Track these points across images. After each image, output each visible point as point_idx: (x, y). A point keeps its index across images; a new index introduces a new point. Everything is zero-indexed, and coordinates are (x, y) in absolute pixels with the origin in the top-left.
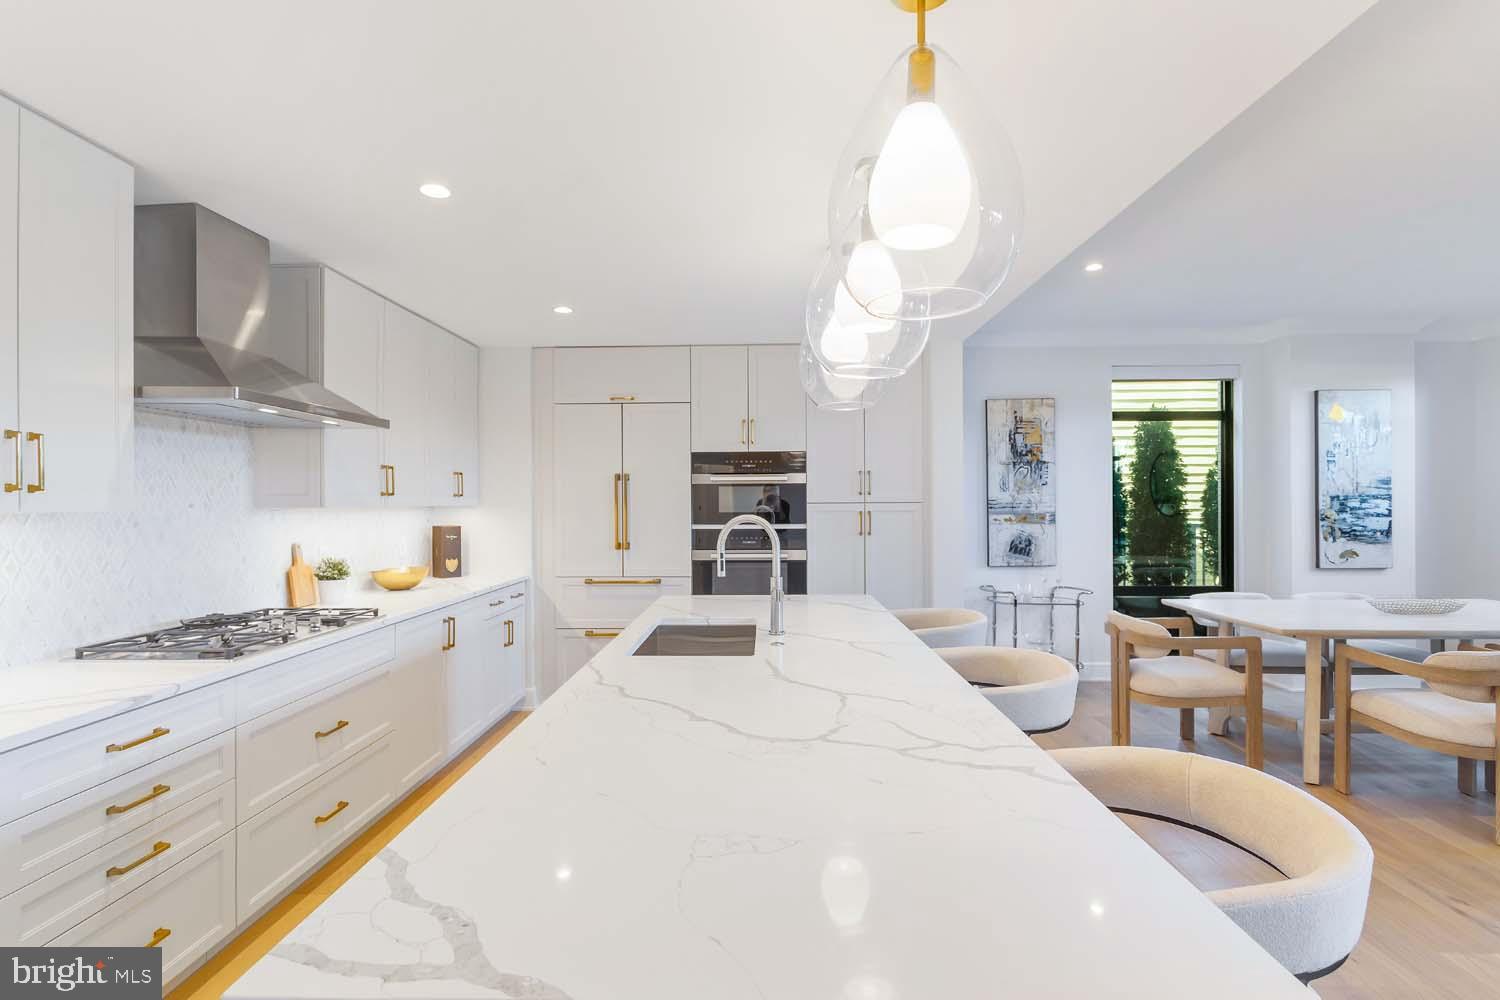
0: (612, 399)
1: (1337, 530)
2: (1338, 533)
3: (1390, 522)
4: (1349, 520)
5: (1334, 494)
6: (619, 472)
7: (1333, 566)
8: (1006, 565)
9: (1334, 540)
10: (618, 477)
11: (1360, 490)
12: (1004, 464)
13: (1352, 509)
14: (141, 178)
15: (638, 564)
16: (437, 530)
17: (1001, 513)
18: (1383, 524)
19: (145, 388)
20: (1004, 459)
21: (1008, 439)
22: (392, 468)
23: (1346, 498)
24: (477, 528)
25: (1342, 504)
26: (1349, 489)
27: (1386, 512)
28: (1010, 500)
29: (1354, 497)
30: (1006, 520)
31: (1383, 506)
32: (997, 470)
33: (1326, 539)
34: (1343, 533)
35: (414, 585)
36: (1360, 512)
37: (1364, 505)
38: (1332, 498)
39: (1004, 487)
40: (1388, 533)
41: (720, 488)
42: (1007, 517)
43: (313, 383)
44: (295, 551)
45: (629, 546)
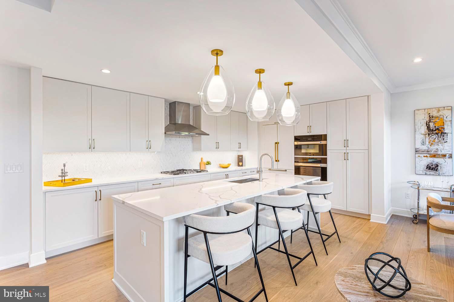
0: (275, 123)
6: (276, 142)
8: (425, 174)
10: (276, 143)
12: (423, 134)
15: (280, 166)
16: (239, 156)
17: (421, 154)
19: (167, 133)
20: (423, 132)
21: (425, 124)
22: (218, 143)
24: (246, 155)
28: (427, 148)
30: (424, 156)
32: (420, 137)
35: (228, 167)
39: (423, 143)
41: (302, 146)
42: (425, 155)
43: (195, 128)
44: (202, 159)
45: (279, 161)
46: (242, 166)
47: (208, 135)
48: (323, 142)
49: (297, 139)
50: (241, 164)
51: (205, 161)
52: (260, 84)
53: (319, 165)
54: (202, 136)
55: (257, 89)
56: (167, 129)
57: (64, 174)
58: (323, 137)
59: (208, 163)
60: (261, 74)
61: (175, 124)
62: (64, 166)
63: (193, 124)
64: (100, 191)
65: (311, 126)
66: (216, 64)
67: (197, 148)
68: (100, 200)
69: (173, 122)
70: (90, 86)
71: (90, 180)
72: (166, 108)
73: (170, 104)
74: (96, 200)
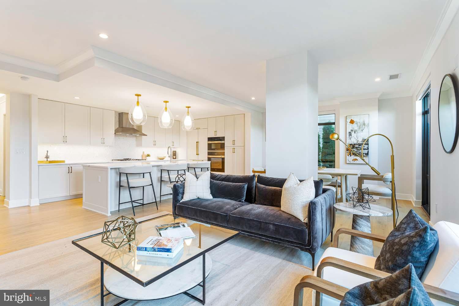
0: (197, 128)
1: (351, 153)
2: (352, 154)
3: (368, 151)
4: (355, 151)
5: (351, 143)
7: (350, 163)
9: (351, 156)
10: (197, 142)
11: (359, 142)
13: (356, 147)
14: (115, 112)
16: (173, 151)
18: (366, 151)
19: (116, 133)
22: (155, 141)
23: (355, 144)
25: (353, 146)
26: (355, 142)
27: (367, 148)
29: (357, 144)
31: (366, 146)
33: (348, 156)
34: (353, 154)
35: (164, 159)
36: (359, 148)
37: (360, 146)
38: (350, 145)
40: (367, 154)
41: (212, 144)
43: (138, 131)
44: (143, 152)
45: (199, 155)
46: (175, 158)
47: (146, 135)
48: (223, 142)
49: (210, 139)
50: (174, 157)
51: (146, 154)
52: (166, 108)
53: (220, 156)
54: (143, 136)
55: (165, 111)
56: (116, 131)
57: (47, 157)
58: (223, 139)
59: (148, 156)
60: (167, 103)
61: (122, 127)
62: (47, 152)
63: (137, 128)
64: (71, 167)
65: (216, 131)
66: (137, 101)
67: (139, 145)
68: (71, 172)
69: (121, 126)
70: (64, 103)
71: (64, 161)
72: (116, 116)
73: (119, 114)
74: (69, 173)
